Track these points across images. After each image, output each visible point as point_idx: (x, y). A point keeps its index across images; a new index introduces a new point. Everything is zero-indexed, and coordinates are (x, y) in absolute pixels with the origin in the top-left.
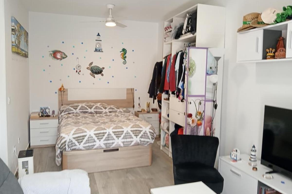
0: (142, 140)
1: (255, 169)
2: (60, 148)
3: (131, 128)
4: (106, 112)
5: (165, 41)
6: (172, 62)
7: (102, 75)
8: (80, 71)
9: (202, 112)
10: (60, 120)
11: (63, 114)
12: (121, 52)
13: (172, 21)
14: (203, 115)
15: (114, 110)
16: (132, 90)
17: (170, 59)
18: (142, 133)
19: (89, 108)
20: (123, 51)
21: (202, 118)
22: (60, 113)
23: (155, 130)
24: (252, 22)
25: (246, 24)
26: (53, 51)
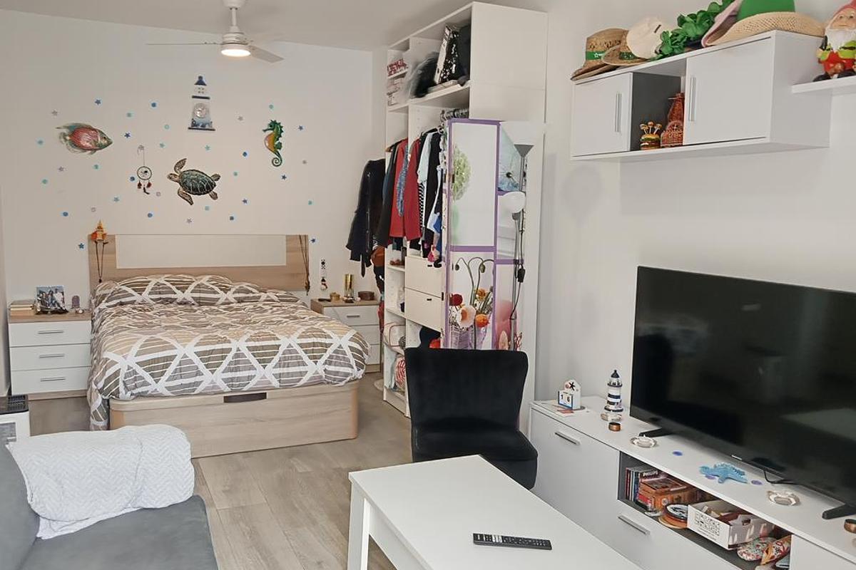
0: (331, 368)
1: (615, 426)
2: (101, 391)
3: (301, 337)
4: (227, 299)
5: (390, 104)
6: (409, 160)
7: (215, 197)
8: (149, 185)
9: (487, 291)
10: (96, 323)
11: (103, 305)
12: (265, 131)
13: (406, 47)
14: (490, 300)
15: (251, 295)
16: (302, 239)
17: (404, 152)
18: (330, 351)
19: (178, 288)
20: (273, 129)
21: (487, 308)
22: (96, 303)
23: (365, 343)
24: (606, 53)
25: (593, 58)
26: (68, 127)
